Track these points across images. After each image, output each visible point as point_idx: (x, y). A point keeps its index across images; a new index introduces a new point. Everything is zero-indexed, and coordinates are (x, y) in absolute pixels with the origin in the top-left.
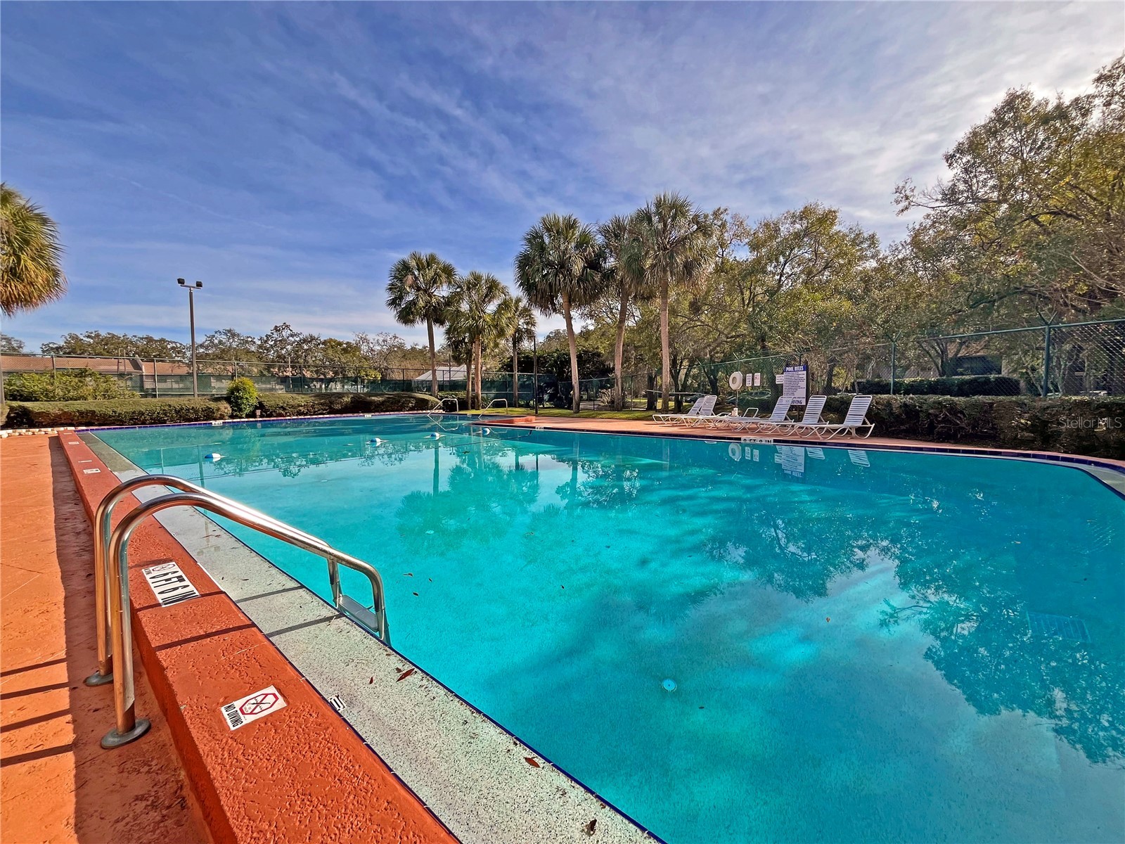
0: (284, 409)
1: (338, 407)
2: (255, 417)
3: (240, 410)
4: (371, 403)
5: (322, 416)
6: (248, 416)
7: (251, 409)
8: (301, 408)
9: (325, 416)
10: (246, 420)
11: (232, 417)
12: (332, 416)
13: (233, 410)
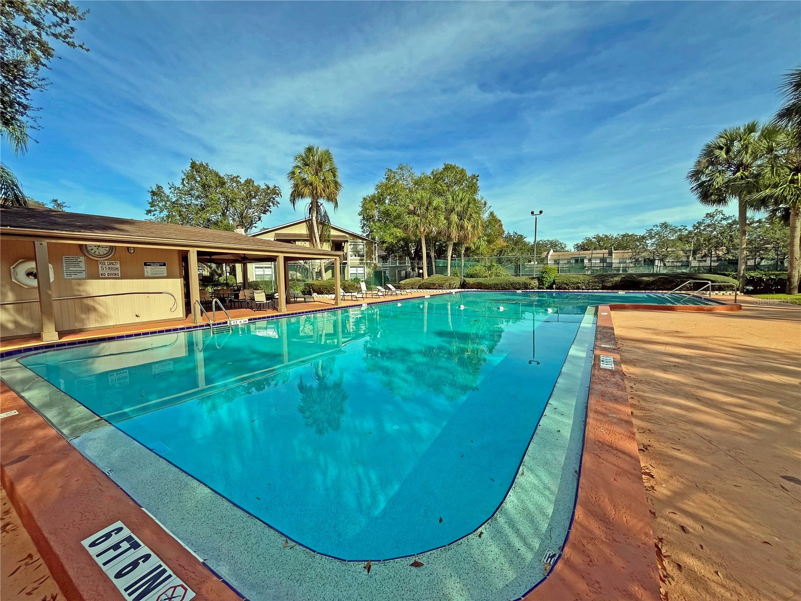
0: (568, 285)
1: (609, 285)
2: (553, 289)
3: (543, 284)
4: (641, 282)
5: (596, 291)
6: (547, 288)
7: (549, 284)
8: (579, 285)
9: (599, 291)
10: (546, 290)
11: (539, 288)
12: (604, 291)
13: (539, 284)
